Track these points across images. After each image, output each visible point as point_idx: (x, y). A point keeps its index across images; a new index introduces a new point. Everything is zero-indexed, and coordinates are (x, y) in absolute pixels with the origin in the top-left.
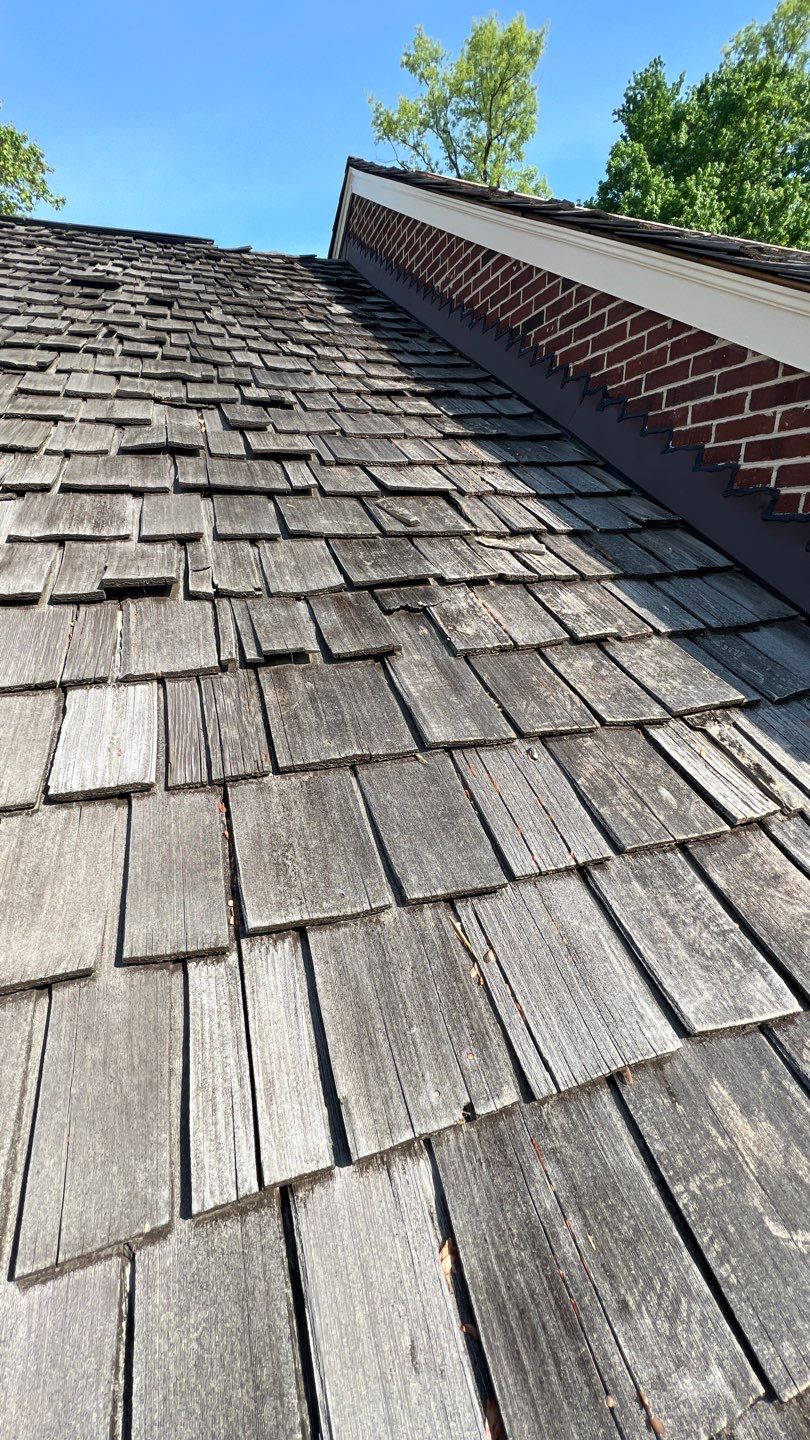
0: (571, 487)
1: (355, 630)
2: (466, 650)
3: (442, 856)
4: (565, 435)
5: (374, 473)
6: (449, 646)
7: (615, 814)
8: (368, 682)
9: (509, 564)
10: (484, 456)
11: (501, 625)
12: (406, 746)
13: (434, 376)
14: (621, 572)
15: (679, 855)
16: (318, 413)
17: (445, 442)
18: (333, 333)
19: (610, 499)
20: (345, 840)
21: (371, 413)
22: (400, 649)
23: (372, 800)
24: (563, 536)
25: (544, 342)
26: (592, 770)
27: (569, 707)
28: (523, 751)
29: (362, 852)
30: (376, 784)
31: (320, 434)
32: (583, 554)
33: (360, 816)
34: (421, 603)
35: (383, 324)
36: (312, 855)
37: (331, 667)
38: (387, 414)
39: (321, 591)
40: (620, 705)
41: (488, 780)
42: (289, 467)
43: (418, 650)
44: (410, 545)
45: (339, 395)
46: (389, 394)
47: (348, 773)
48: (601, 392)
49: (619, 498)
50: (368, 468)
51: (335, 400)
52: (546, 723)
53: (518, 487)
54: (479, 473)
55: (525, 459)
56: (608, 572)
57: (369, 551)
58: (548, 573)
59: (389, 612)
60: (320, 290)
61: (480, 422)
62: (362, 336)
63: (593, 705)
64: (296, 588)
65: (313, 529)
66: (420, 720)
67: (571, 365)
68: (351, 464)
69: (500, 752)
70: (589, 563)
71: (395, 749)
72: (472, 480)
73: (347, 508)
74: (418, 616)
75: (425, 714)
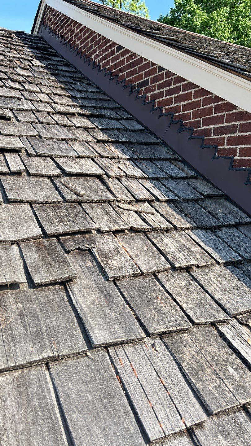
0: (166, 173)
1: (48, 266)
2: (114, 277)
3: (104, 429)
4: (161, 143)
5: (58, 162)
6: (104, 274)
7: (205, 387)
8: (56, 301)
9: (135, 220)
10: (120, 154)
11: (133, 260)
12: (80, 347)
13: (90, 105)
14: (196, 225)
15: (243, 414)
16: (25, 124)
17: (98, 144)
18: (34, 76)
19: (186, 181)
20: (42, 422)
21: (56, 125)
22: (76, 278)
23: (59, 389)
24: (164, 203)
25: (149, 94)
26: (190, 357)
27: (174, 314)
28: (150, 345)
29: (53, 431)
30: (62, 377)
31: (27, 137)
32: (175, 214)
33: (52, 402)
34: (87, 246)
35: (62, 73)
36: (20, 437)
37: (33, 291)
38: (65, 126)
39: (27, 239)
40: (202, 311)
41: (130, 368)
42: (8, 156)
43: (86, 277)
44: (80, 208)
45: (37, 113)
46: (66, 114)
47: (44, 369)
48: (180, 124)
49: (192, 180)
50: (56, 159)
51: (36, 116)
52: (162, 326)
53: (138, 173)
54: (117, 164)
55: (141, 156)
56: (189, 225)
57: (56, 212)
58: (157, 226)
59: (68, 252)
60: (26, 51)
61: (116, 133)
62: (51, 79)
63: (187, 312)
64: (12, 237)
65: (23, 198)
66: (88, 327)
67: (164, 108)
68: (45, 156)
69: (136, 346)
70: (178, 219)
71: (73, 349)
72: (113, 168)
73: (43, 183)
74: (86, 254)
75: (92, 323)
